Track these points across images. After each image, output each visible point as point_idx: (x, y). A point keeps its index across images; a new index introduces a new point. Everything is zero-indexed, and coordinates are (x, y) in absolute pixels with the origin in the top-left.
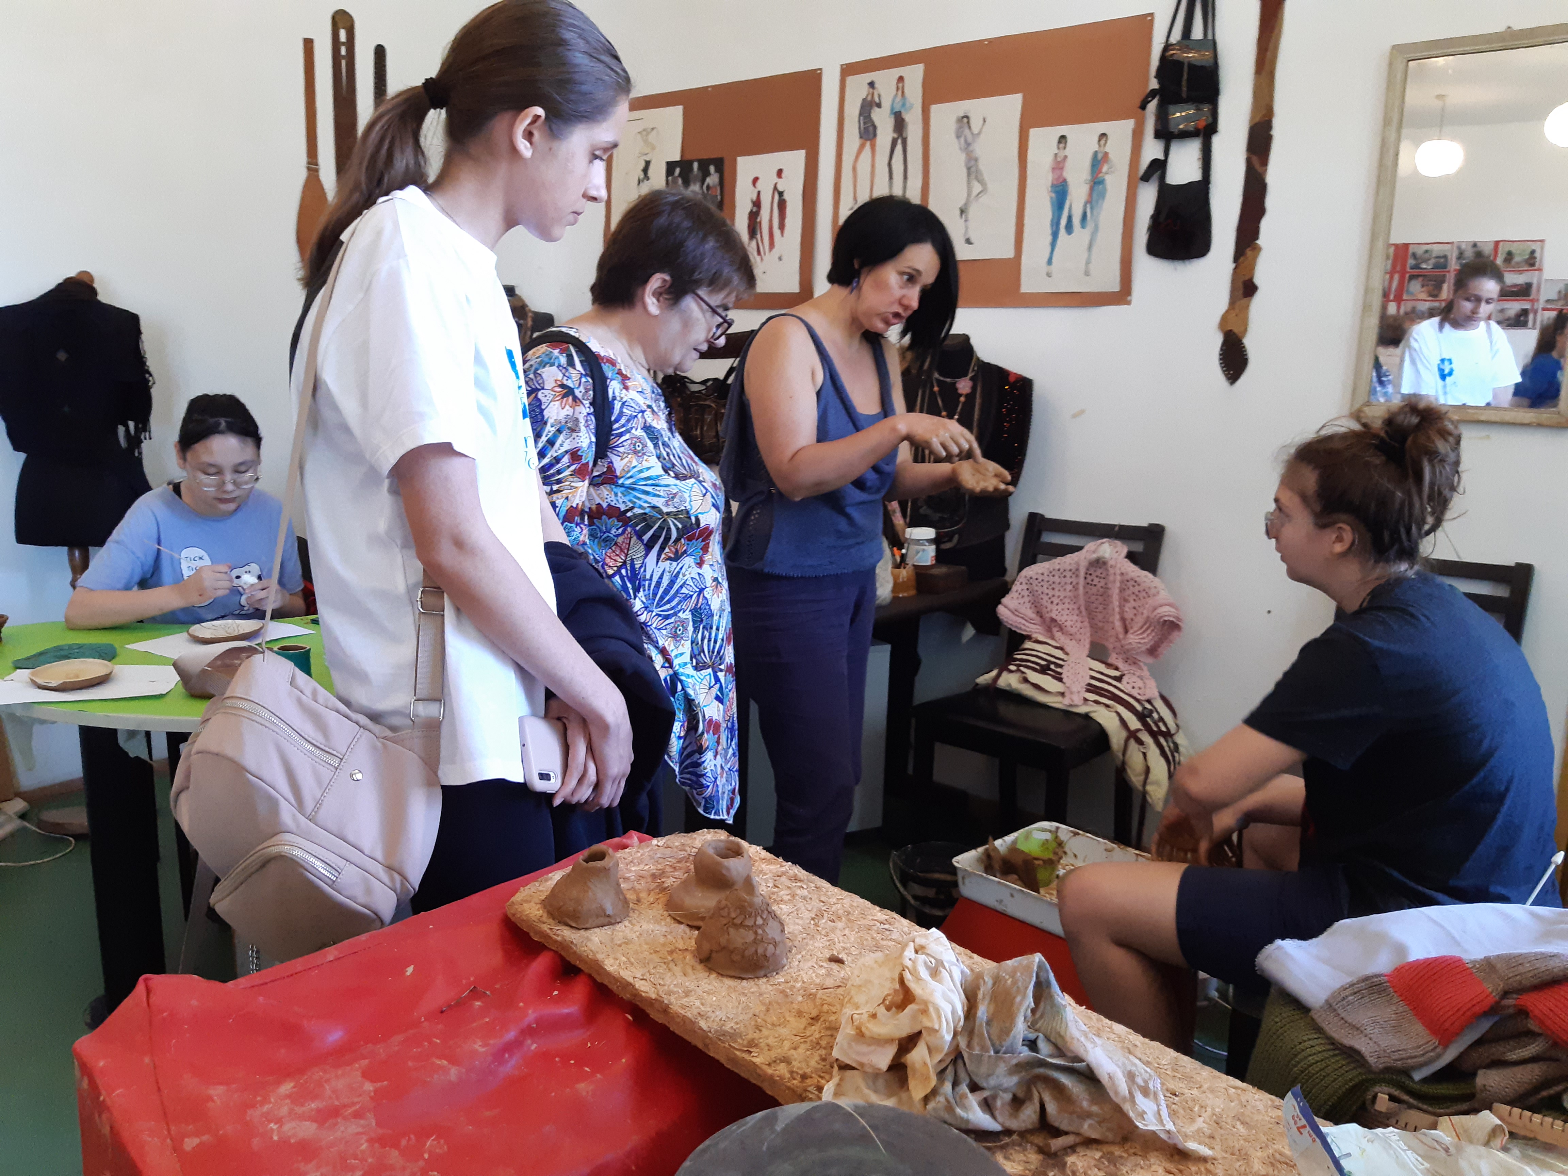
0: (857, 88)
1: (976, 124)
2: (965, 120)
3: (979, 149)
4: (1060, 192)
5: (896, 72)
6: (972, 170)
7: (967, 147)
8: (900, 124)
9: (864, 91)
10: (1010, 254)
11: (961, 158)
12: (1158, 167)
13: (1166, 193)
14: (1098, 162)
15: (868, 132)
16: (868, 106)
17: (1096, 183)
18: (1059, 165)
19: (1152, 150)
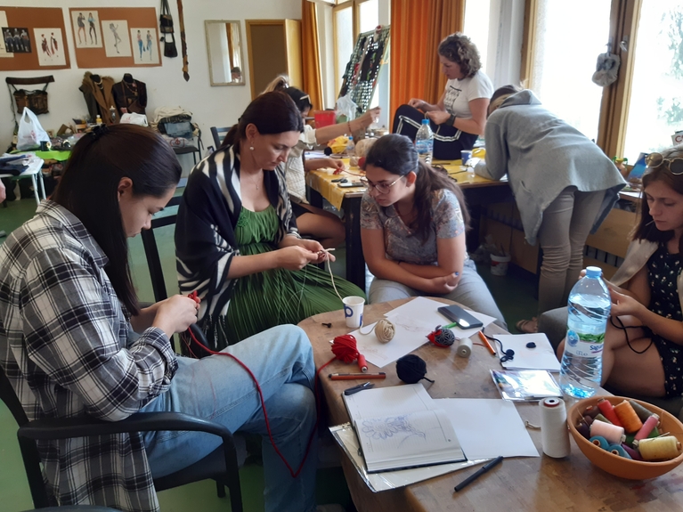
0: (76, 15)
1: (115, 26)
2: (112, 25)
3: (117, 31)
4: (141, 43)
5: (88, 12)
6: (116, 36)
7: (114, 31)
8: (92, 25)
9: (78, 15)
10: (130, 55)
11: (113, 34)
12: (163, 39)
13: (166, 43)
14: (148, 37)
15: (81, 25)
16: (80, 20)
17: (149, 41)
18: (139, 37)
19: (161, 35)
